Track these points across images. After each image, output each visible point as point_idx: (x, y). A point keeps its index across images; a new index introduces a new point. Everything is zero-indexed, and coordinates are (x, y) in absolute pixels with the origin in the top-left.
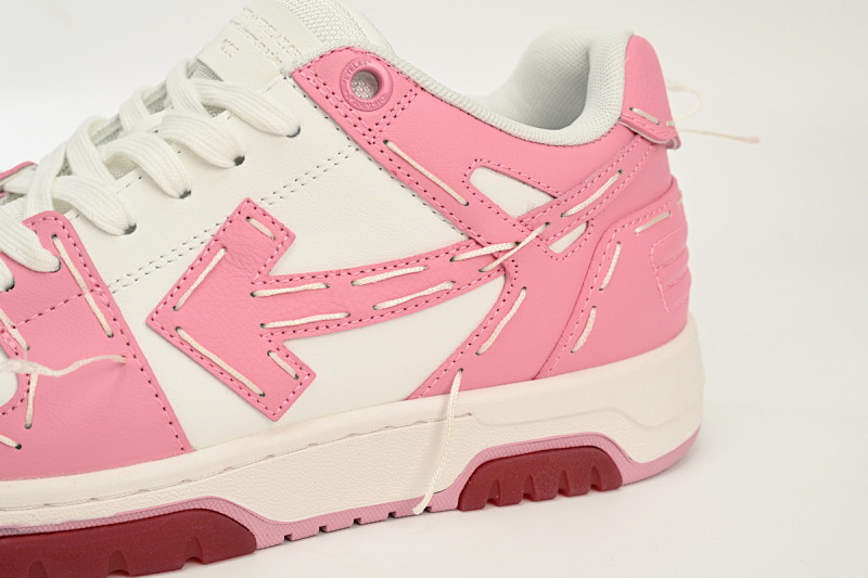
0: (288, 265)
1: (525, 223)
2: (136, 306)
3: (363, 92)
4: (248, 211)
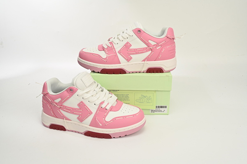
0: (131, 48)
1: (154, 45)
2: (117, 50)
3: (139, 32)
4: (128, 43)
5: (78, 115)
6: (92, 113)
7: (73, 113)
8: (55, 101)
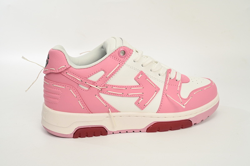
5: (136, 97)
6: (159, 89)
7: (127, 96)
8: (90, 79)
